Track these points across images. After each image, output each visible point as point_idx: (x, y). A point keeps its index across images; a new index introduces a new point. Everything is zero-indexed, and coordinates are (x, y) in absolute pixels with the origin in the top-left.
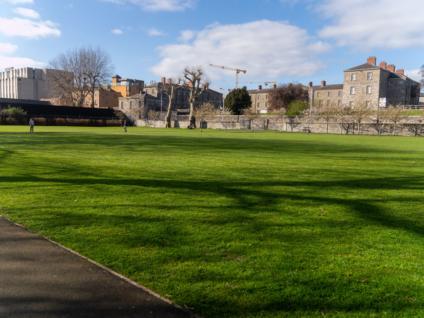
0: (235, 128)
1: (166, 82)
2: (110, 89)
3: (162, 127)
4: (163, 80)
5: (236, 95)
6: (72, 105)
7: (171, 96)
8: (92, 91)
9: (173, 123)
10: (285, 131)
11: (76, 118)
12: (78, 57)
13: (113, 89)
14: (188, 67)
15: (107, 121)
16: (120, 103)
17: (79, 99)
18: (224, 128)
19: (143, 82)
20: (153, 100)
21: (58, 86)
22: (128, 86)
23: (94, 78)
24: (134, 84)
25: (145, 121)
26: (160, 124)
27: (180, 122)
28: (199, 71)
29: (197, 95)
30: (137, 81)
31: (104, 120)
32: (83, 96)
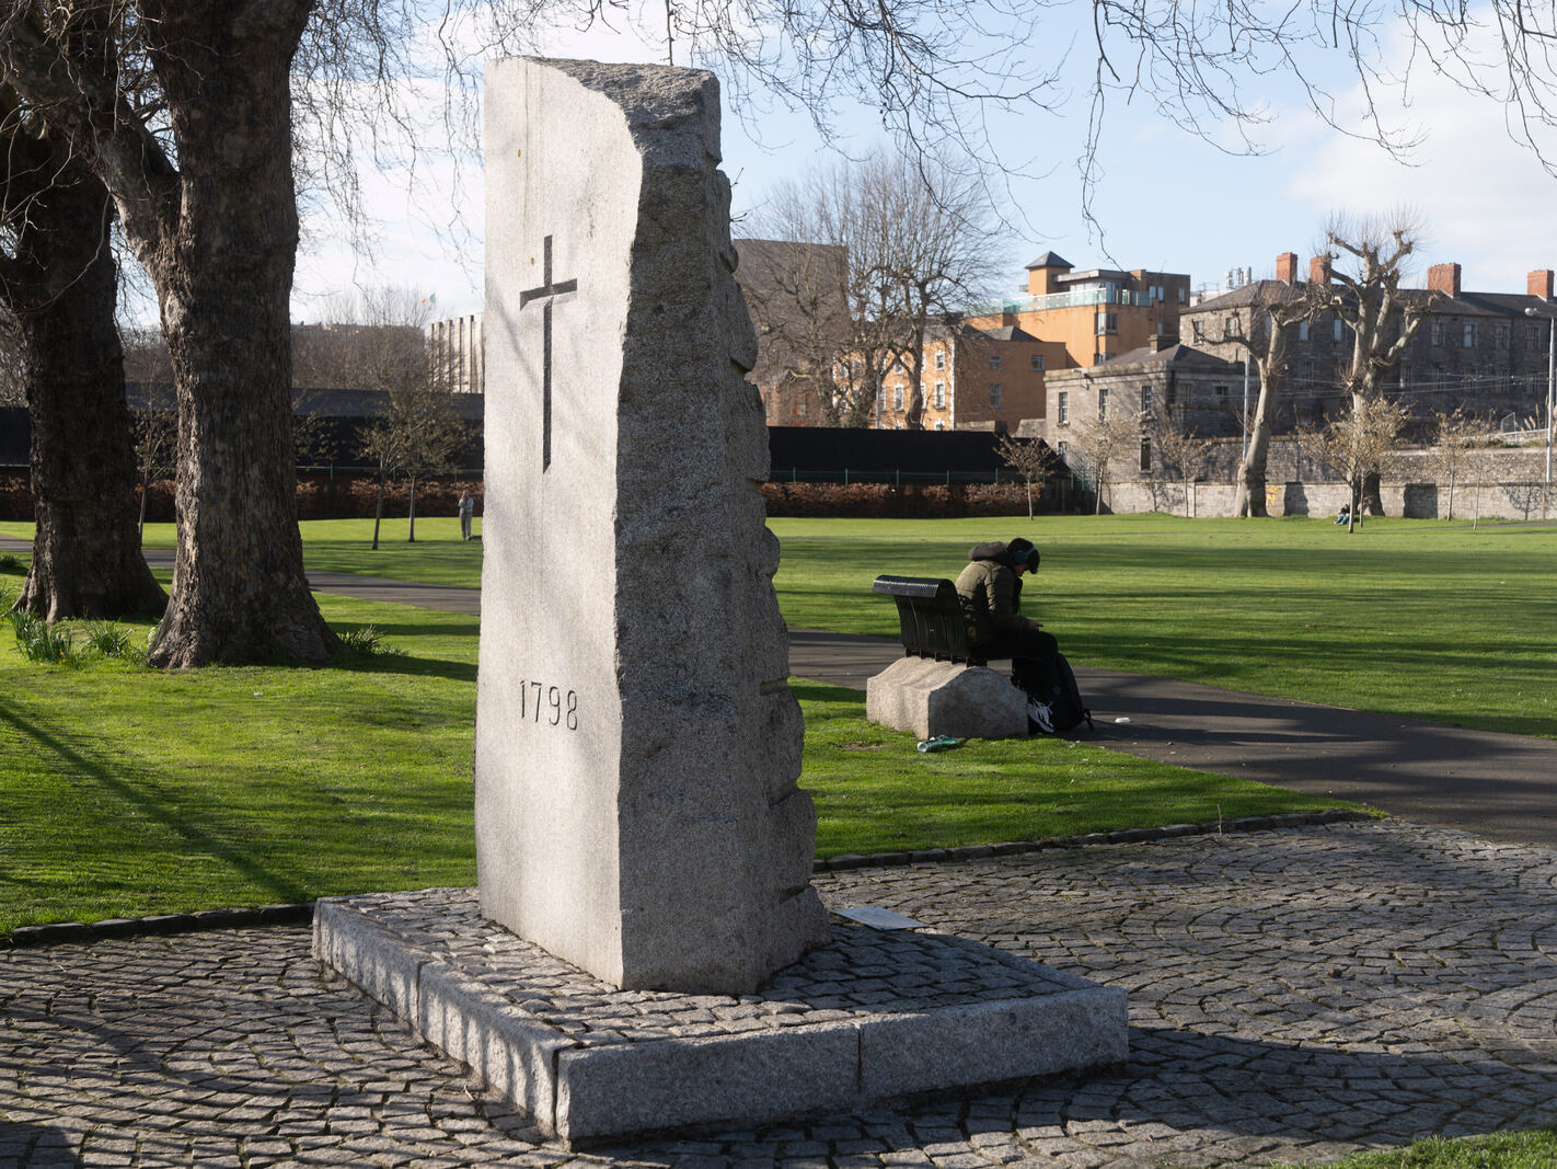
1: (1302, 277)
2: (1010, 329)
3: (1225, 515)
4: (1286, 265)
6: (821, 421)
7: (1265, 362)
8: (911, 351)
9: (1275, 497)
11: (831, 480)
12: (856, 196)
13: (1026, 326)
14: (1340, 222)
15: (971, 488)
16: (1052, 401)
17: (856, 388)
18: (1520, 515)
19: (1184, 281)
20: (1213, 377)
21: (765, 333)
22: (1102, 310)
23: (922, 286)
24: (1132, 299)
25: (1150, 486)
26: (1220, 501)
27: (1309, 490)
28: (1398, 235)
29: (1384, 357)
30: (1151, 279)
31: (958, 485)
32: (875, 378)
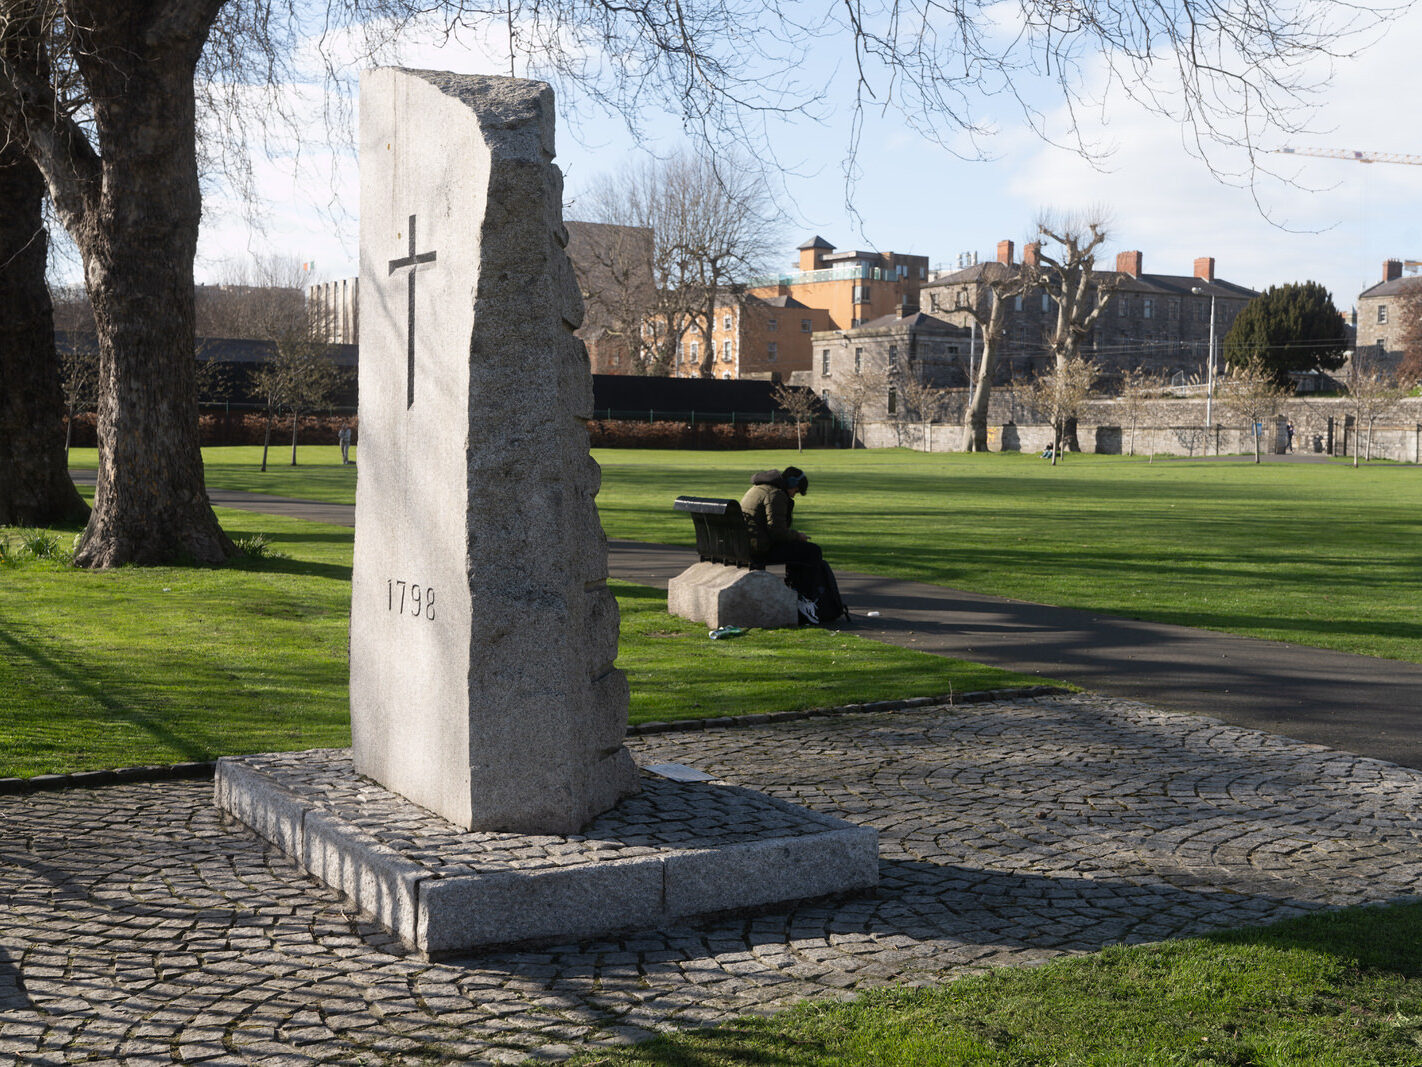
0: (1225, 451)
1: (1017, 259)
2: (785, 298)
3: (955, 450)
4: (1005, 250)
5: (1276, 312)
6: (631, 370)
7: (987, 328)
8: (704, 314)
9: (994, 436)
10: (1414, 461)
11: (638, 419)
13: (798, 296)
14: (1048, 216)
15: (752, 427)
16: (818, 357)
17: (660, 344)
18: (1185, 452)
19: (924, 261)
20: (946, 339)
21: (588, 298)
22: (858, 283)
23: (713, 262)
24: (882, 275)
25: (896, 426)
26: (948, 439)
27: (1021, 430)
28: (1094, 227)
29: (1081, 324)
30: (898, 259)
31: (742, 424)
32: (675, 336)
